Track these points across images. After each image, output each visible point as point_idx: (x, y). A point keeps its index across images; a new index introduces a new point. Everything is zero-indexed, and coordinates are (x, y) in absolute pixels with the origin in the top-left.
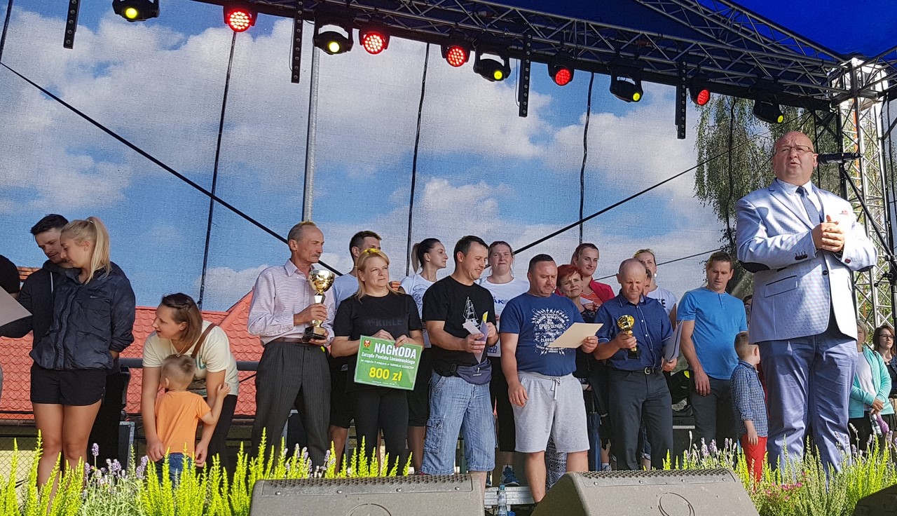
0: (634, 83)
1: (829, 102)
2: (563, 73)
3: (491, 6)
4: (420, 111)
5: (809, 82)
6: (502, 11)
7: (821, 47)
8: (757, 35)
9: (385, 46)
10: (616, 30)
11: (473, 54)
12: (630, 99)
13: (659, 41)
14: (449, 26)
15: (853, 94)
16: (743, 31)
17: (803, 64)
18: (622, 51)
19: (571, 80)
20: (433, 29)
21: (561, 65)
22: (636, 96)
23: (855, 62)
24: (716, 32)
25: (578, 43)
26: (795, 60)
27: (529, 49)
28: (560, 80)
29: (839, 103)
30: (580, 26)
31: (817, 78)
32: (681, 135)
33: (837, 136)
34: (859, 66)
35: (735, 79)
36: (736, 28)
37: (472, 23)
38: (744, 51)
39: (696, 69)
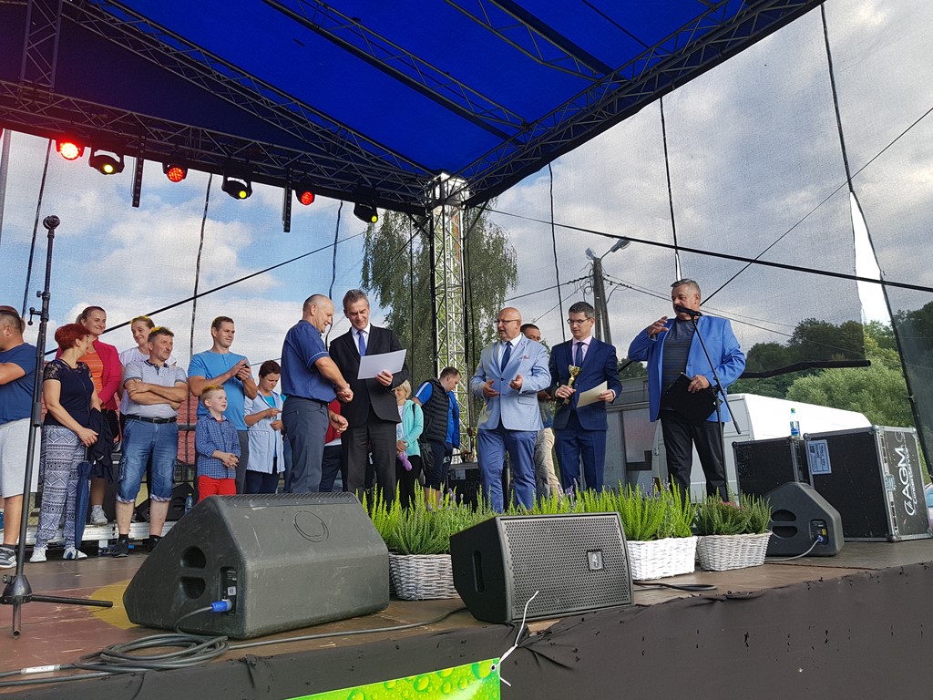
0: (245, 184)
1: (424, 209)
2: (177, 172)
3: (111, 110)
5: (408, 192)
6: (120, 114)
7: (415, 163)
8: (363, 151)
10: (231, 138)
11: (88, 150)
12: (238, 197)
13: (271, 149)
14: (67, 124)
15: (442, 202)
16: (348, 146)
17: (400, 176)
18: (236, 155)
19: (184, 178)
20: (56, 127)
22: (243, 194)
23: (444, 176)
24: (328, 146)
25: (193, 146)
26: (392, 173)
27: (143, 148)
28: (174, 177)
29: (432, 209)
30: (195, 131)
31: (413, 189)
32: (287, 229)
33: (430, 236)
34: (446, 180)
35: (342, 186)
36: (342, 143)
37: (89, 123)
38: (349, 163)
39: (302, 175)
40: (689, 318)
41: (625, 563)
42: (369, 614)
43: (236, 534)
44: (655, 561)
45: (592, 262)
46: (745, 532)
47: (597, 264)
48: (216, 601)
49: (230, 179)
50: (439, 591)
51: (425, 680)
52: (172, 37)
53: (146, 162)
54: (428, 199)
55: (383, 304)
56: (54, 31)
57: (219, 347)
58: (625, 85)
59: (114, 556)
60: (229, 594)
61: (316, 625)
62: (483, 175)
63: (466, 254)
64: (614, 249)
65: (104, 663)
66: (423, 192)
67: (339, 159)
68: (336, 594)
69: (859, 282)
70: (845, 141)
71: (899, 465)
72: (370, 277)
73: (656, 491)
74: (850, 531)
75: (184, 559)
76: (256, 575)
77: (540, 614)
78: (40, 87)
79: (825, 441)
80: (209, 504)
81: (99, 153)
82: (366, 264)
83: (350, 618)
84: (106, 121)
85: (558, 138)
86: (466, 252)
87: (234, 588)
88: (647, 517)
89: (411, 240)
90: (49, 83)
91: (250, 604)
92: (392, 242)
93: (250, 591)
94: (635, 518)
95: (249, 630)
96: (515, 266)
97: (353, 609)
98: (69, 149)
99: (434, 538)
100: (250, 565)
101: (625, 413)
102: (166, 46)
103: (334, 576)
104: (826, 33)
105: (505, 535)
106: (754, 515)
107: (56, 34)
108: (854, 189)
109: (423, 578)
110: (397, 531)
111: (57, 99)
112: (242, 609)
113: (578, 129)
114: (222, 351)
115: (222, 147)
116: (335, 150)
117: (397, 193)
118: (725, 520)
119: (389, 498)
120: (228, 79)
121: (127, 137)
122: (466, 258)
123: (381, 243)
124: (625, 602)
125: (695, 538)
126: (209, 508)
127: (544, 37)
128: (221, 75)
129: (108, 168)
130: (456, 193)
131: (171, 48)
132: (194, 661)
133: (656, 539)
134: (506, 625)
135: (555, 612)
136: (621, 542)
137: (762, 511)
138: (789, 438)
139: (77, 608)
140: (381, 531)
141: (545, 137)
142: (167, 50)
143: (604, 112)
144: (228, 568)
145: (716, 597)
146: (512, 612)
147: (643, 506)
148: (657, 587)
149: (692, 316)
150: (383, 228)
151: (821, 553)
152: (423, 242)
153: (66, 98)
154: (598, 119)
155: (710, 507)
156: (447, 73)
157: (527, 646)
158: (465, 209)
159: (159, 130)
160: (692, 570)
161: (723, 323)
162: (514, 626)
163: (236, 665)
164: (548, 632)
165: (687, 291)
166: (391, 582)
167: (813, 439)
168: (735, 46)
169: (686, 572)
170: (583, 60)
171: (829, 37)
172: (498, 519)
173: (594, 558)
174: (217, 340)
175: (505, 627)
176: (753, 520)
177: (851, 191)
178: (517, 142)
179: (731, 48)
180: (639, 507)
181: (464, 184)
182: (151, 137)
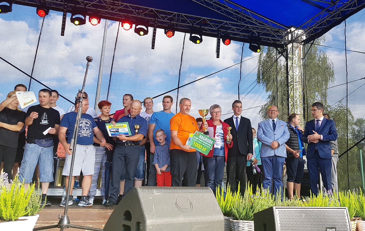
0: (200, 37)
1: (283, 45)
2: (170, 33)
3: (144, 8)
4: (115, 47)
5: (276, 37)
6: (147, 9)
7: (279, 23)
8: (254, 19)
9: (99, 22)
10: (194, 17)
12: (196, 43)
13: (211, 21)
14: (126, 15)
15: (292, 41)
16: (247, 17)
17: (271, 30)
18: (196, 24)
19: (173, 35)
20: (122, 17)
21: (170, 30)
22: (198, 42)
23: (293, 29)
24: (237, 18)
25: (177, 22)
26: (267, 28)
27: (156, 23)
28: (169, 35)
29: (287, 45)
30: (178, 15)
31: (278, 36)
32: (218, 56)
33: (286, 58)
34: (294, 31)
35: (244, 36)
36: (244, 16)
37: (135, 14)
38: (247, 25)
39: (225, 32)
49: (193, 35)
54: (285, 40)
62: (312, 27)
66: (283, 37)
67: (242, 23)
78: (115, 1)
81: (138, 26)
84: (142, 13)
86: (305, 66)
98: (127, 26)
111: (122, 5)
115: (190, 21)
116: (240, 19)
117: (270, 38)
121: (150, 19)
122: (304, 68)
129: (142, 33)
130: (299, 36)
153: (126, 4)
158: (304, 45)
159: (164, 16)
178: (329, 11)
181: (303, 32)
182: (160, 18)
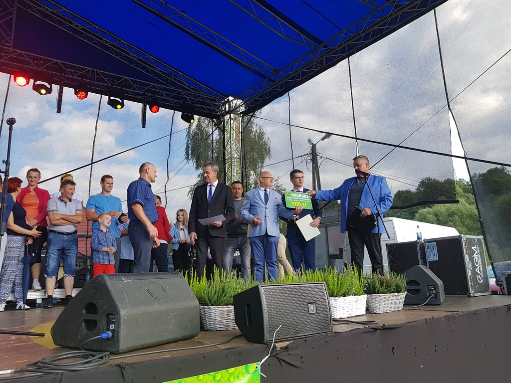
0: (120, 101)
1: (220, 116)
2: (82, 94)
3: (45, 59)
5: (211, 106)
6: (50, 61)
7: (215, 91)
8: (186, 84)
10: (112, 75)
11: (32, 81)
12: (116, 108)
13: (135, 82)
14: (20, 66)
15: (229, 112)
16: (178, 81)
17: (206, 98)
18: (115, 85)
19: (86, 97)
20: (14, 68)
21: (82, 89)
22: (119, 107)
23: (231, 98)
24: (167, 81)
25: (91, 80)
26: (202, 96)
27: (63, 80)
28: (80, 97)
29: (224, 116)
30: (93, 72)
31: (214, 105)
32: (144, 126)
33: (223, 131)
34: (232, 100)
35: (175, 103)
36: (175, 79)
37: (33, 66)
38: (179, 90)
39: (152, 96)
40: (363, 176)
41: (328, 310)
42: (189, 339)
43: (114, 295)
44: (345, 308)
45: (311, 146)
46: (393, 292)
47: (314, 147)
48: (103, 332)
49: (112, 98)
50: (227, 326)
51: (219, 375)
52: (80, 19)
53: (65, 88)
54: (222, 110)
55: (197, 168)
56: (12, 14)
57: (104, 192)
58: (330, 50)
59: (45, 307)
60: (111, 328)
61: (160, 345)
62: (252, 98)
63: (243, 141)
64: (323, 139)
65: (40, 368)
66: (219, 107)
67: (173, 88)
68: (170, 328)
69: (453, 158)
70: (446, 82)
71: (474, 256)
72: (190, 153)
73: (345, 270)
74: (448, 291)
75: (86, 309)
76: (126, 318)
77: (282, 338)
78: (5, 45)
79: (435, 243)
80: (100, 278)
81: (38, 82)
82: (188, 146)
83: (178, 341)
84: (42, 65)
85: (293, 78)
86: (243, 140)
87: (114, 325)
88: (340, 285)
89: (212, 133)
90: (9, 43)
91: (122, 334)
92: (202, 134)
93: (122, 327)
94: (334, 285)
95: (121, 349)
96: (269, 148)
97: (180, 336)
98: (21, 80)
99: (224, 296)
100: (123, 312)
101: (328, 228)
102: (77, 24)
103: (169, 318)
104: (436, 24)
105: (264, 295)
106: (397, 283)
107: (14, 16)
108: (451, 108)
109: (218, 318)
110: (204, 293)
111: (14, 52)
112: (118, 337)
113: (304, 74)
114: (106, 194)
115: (108, 80)
116: (171, 83)
117: (205, 107)
118: (382, 286)
119: (200, 275)
120: (111, 43)
121: (54, 74)
122: (243, 143)
123: (196, 134)
124: (328, 331)
125: (366, 296)
126: (100, 281)
127: (286, 23)
128: (107, 41)
129: (43, 91)
130: (237, 107)
131: (79, 25)
132: (91, 366)
133: (345, 296)
134: (264, 344)
135: (290, 336)
136: (326, 298)
137: (402, 281)
138: (416, 242)
139: (24, 337)
140: (195, 293)
141: (286, 78)
142: (77, 26)
143: (318, 65)
144: (110, 314)
145: (377, 328)
146: (267, 337)
147: (338, 278)
148: (346, 322)
149: (365, 176)
150: (197, 126)
151: (433, 304)
152: (220, 134)
153: (20, 51)
154: (315, 68)
155: (374, 279)
156: (233, 42)
157: (275, 355)
158: (242, 116)
159: (72, 71)
160: (364, 313)
161: (381, 179)
162: (268, 344)
163: (114, 368)
164: (286, 348)
165: (362, 162)
166: (201, 321)
167: (428, 242)
168: (389, 30)
169: (361, 314)
170: (307, 36)
171: (438, 27)
172: (260, 286)
173: (312, 307)
174: (103, 188)
175: (263, 345)
176: (397, 286)
177: (449, 109)
178: (271, 80)
179: (386, 32)
180: (336, 279)
181: (242, 103)
182: (67, 74)
